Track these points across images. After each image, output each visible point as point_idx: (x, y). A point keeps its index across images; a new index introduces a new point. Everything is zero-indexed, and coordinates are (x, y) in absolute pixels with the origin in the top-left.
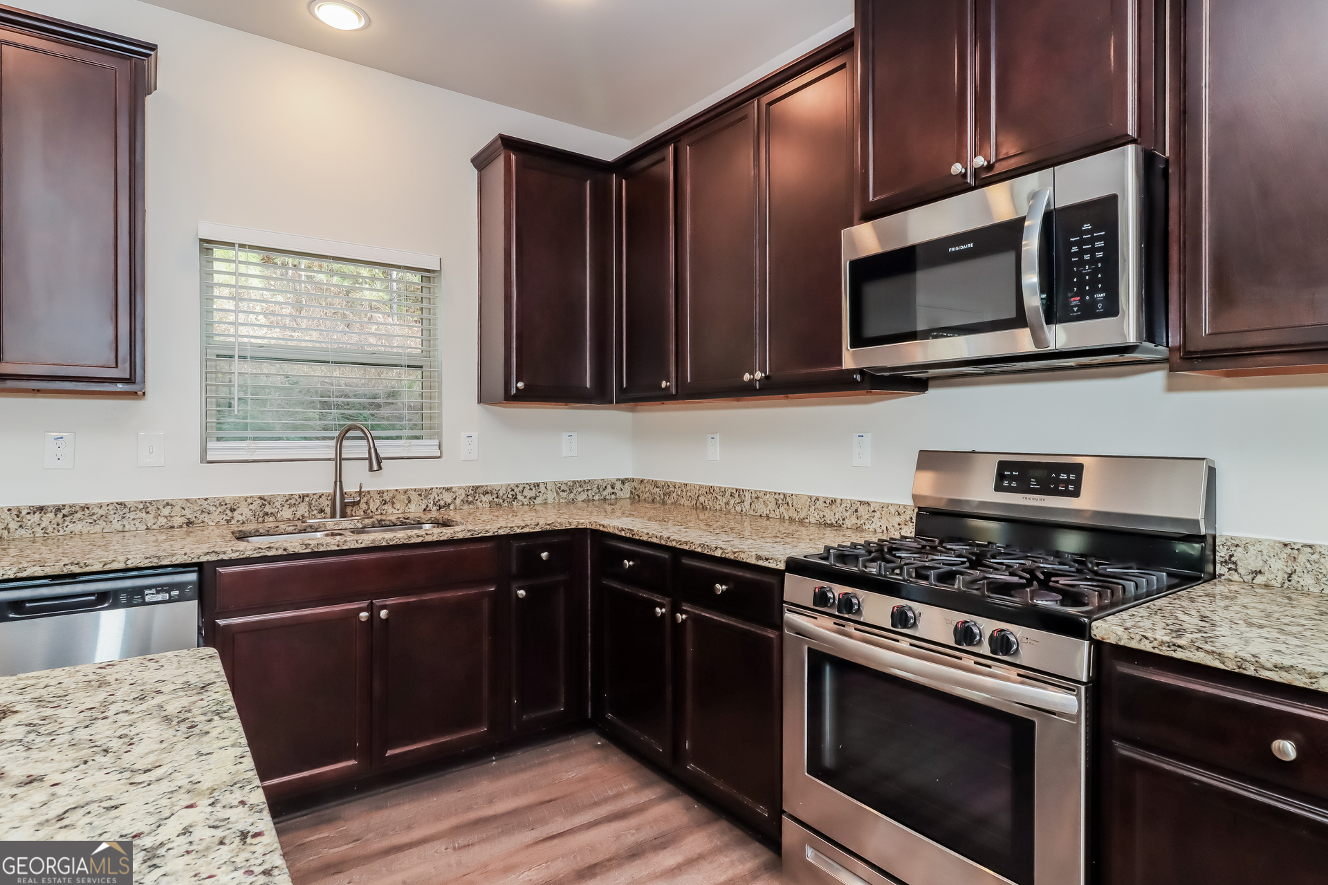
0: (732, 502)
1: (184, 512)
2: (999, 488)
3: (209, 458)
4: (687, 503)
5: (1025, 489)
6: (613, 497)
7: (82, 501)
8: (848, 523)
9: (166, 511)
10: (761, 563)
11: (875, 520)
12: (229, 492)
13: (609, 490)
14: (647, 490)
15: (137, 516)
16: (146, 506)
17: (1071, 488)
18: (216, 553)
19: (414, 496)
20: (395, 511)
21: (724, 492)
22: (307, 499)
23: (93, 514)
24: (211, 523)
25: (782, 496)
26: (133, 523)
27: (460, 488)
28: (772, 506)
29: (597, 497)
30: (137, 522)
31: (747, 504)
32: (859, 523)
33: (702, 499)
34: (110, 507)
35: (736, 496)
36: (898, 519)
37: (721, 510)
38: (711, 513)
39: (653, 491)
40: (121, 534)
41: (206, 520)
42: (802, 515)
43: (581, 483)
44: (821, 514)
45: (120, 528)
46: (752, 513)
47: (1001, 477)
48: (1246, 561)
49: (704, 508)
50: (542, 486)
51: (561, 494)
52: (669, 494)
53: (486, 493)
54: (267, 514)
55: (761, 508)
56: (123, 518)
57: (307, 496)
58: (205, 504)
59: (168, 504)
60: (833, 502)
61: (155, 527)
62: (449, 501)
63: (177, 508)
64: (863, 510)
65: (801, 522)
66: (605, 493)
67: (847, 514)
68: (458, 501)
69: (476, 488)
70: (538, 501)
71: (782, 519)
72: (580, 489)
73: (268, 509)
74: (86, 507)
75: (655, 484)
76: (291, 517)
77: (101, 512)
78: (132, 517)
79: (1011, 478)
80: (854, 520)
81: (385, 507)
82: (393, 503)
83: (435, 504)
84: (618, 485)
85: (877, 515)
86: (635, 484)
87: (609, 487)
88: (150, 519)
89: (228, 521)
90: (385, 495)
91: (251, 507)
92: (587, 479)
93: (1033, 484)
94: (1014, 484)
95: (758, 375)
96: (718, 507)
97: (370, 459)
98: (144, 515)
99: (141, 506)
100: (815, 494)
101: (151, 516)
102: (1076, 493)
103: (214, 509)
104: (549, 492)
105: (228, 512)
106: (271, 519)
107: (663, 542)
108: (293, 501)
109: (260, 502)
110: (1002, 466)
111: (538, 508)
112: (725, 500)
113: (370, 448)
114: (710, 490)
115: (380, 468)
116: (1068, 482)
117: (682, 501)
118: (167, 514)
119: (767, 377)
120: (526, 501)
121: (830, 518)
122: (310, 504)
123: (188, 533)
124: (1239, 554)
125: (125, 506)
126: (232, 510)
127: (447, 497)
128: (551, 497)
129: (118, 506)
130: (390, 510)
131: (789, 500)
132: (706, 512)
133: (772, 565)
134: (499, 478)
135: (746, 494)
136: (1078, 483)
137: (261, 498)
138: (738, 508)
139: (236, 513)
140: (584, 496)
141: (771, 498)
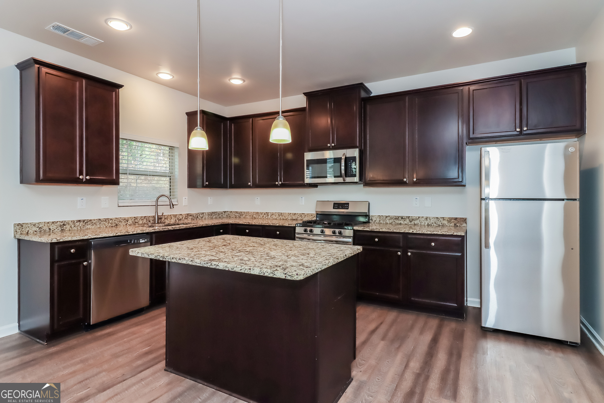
0: (265, 216)
1: (115, 222)
2: (334, 208)
3: (119, 205)
4: (249, 217)
5: (339, 208)
6: (222, 217)
7: (90, 219)
8: (299, 219)
9: (111, 221)
10: (289, 225)
11: (306, 217)
12: (126, 216)
13: (221, 215)
14: (233, 214)
15: (103, 223)
16: (106, 220)
17: (347, 207)
18: (154, 229)
19: (172, 217)
20: (168, 221)
21: (262, 213)
22: (146, 218)
23: (93, 222)
24: (122, 225)
25: (280, 213)
26: (102, 225)
27: (184, 214)
28: (277, 216)
29: (218, 217)
30: (103, 225)
31: (269, 216)
32: (302, 218)
33: (254, 216)
34: (97, 220)
35: (266, 214)
36: (311, 217)
37: (261, 218)
38: (257, 220)
39: (236, 215)
40: (99, 229)
41: (121, 224)
42: (286, 218)
43: (214, 213)
44: (292, 217)
45: (99, 227)
46: (271, 218)
47: (334, 206)
48: (374, 219)
49: (255, 218)
50: (204, 213)
51: (209, 216)
52: (242, 215)
53: (190, 216)
54: (136, 222)
55: (274, 217)
56: (100, 224)
57: (146, 217)
58: (120, 220)
59: (111, 219)
60: (295, 214)
61: (108, 226)
62: (181, 218)
63: (113, 221)
64: (303, 215)
65: (286, 219)
66: (220, 216)
67: (299, 217)
68: (183, 218)
69: (188, 214)
70: (203, 218)
71: (280, 219)
72: (214, 215)
73: (136, 221)
74: (90, 220)
75: (237, 212)
76: (142, 223)
77: (95, 222)
78: (102, 223)
79: (336, 206)
80: (301, 218)
81: (165, 220)
82: (167, 219)
83: (178, 219)
84: (223, 213)
85: (306, 216)
86: (229, 213)
87: (221, 214)
88: (107, 224)
89: (126, 224)
90: (165, 216)
91: (132, 220)
92: (215, 211)
93: (340, 207)
94: (337, 207)
95: (280, 183)
96: (260, 218)
97: (170, 205)
98: (105, 223)
99: (104, 220)
100: (290, 212)
101: (107, 223)
102: (348, 209)
103: (123, 221)
104: (206, 216)
105: (126, 222)
106: (137, 224)
107: (260, 224)
108: (142, 218)
109: (134, 218)
110: (334, 204)
111: (203, 220)
112: (262, 216)
113: (170, 202)
114: (257, 213)
115: (173, 208)
116: (347, 206)
117: (247, 217)
118: (111, 222)
119: (282, 184)
120: (200, 218)
121: (294, 218)
122: (147, 219)
123: (116, 228)
124: (373, 218)
125: (101, 220)
126: (127, 221)
127: (181, 217)
128: (207, 217)
129: (99, 220)
130: (167, 221)
131: (282, 214)
132: (256, 220)
133: (293, 226)
134: (194, 212)
135: (269, 214)
136: (348, 207)
137: (135, 217)
138: (267, 217)
139: (128, 222)
140: (215, 217)
141: (277, 214)
